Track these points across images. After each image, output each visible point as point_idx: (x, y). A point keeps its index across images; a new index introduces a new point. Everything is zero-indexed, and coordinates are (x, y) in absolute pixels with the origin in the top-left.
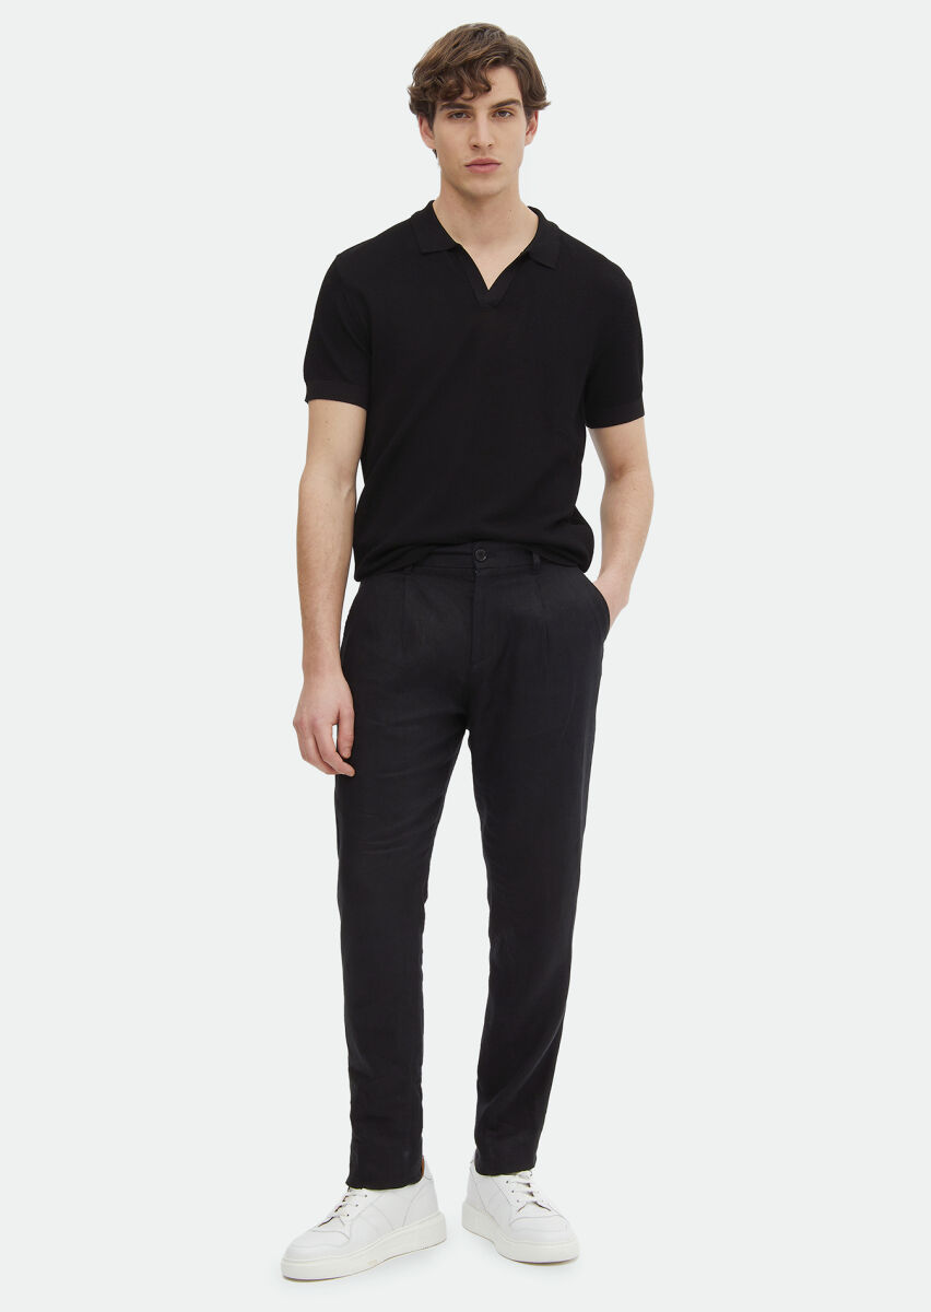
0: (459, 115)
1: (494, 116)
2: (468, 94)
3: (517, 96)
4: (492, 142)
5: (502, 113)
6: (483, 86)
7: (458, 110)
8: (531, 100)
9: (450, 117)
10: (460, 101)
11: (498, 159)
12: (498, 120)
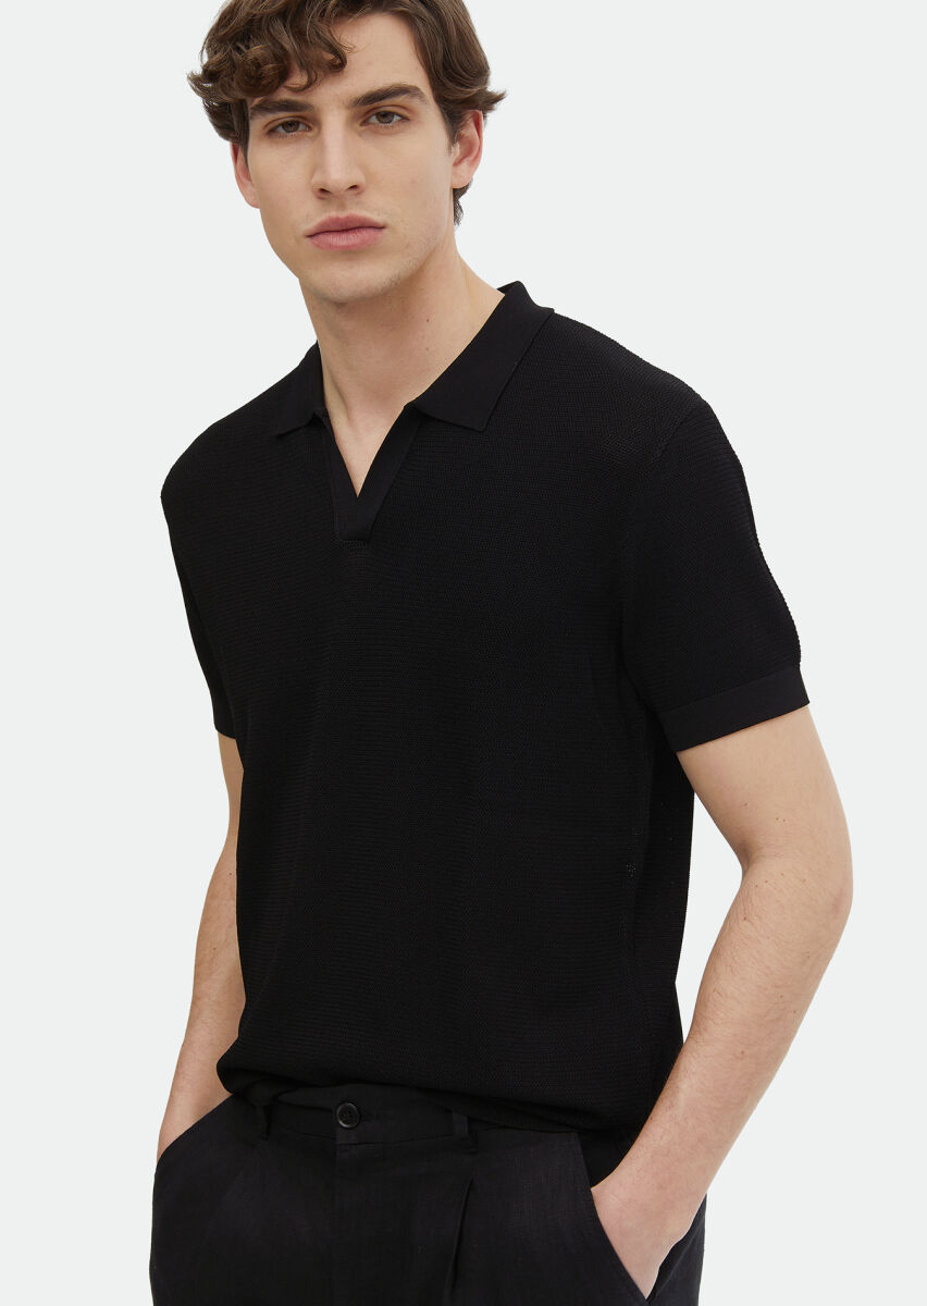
0: (290, 126)
1: (365, 122)
2: (298, 79)
3: (415, 76)
4: (357, 177)
5: (385, 116)
6: (330, 57)
7: (284, 116)
8: (450, 85)
9: (271, 132)
10: (284, 95)
11: (377, 218)
12: (376, 132)
